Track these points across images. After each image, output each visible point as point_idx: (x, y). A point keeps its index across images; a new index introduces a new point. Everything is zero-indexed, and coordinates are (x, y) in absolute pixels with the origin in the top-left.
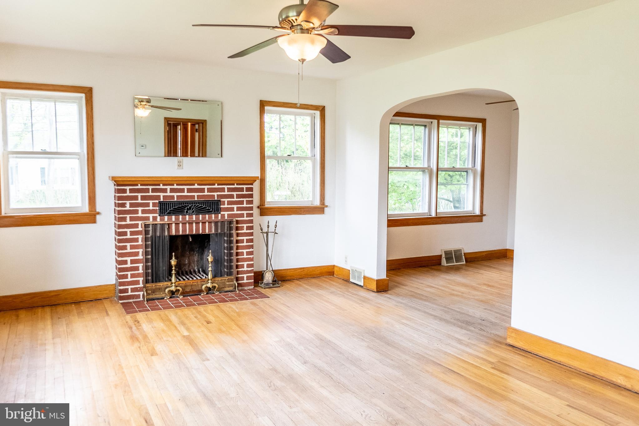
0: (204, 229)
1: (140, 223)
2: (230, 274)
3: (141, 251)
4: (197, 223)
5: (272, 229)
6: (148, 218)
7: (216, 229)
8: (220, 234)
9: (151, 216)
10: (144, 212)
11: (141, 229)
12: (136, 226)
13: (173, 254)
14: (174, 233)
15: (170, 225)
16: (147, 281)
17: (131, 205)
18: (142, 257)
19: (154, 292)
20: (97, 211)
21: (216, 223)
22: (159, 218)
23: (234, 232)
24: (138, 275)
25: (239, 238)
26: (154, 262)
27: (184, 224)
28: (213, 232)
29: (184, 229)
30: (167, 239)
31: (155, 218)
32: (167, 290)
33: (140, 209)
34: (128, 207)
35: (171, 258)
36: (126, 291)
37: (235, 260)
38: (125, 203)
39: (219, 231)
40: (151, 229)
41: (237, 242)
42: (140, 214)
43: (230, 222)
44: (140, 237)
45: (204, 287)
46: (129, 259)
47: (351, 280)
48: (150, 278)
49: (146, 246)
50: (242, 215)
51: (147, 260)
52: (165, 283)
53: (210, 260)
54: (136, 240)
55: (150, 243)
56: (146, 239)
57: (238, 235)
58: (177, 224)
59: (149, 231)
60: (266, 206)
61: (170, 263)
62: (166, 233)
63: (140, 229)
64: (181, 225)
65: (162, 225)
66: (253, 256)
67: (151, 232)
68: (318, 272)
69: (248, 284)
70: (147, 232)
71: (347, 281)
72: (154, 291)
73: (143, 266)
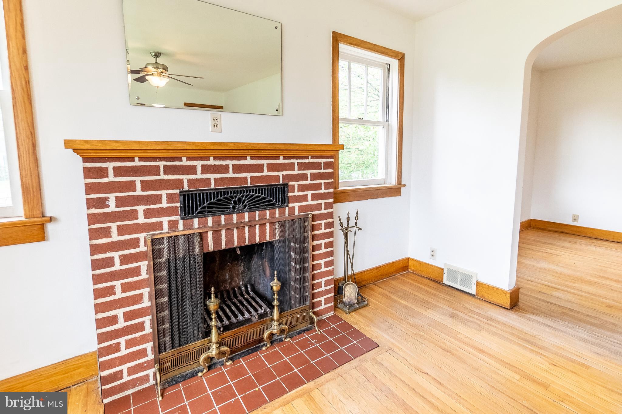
0: (263, 234)
1: (142, 236)
2: (301, 302)
3: (146, 291)
4: (252, 227)
5: (352, 223)
6: (159, 226)
7: (282, 233)
8: (288, 239)
9: (165, 220)
10: (148, 214)
11: (145, 249)
12: (135, 243)
13: (213, 289)
14: (211, 247)
15: (203, 235)
16: (160, 348)
17: (120, 202)
18: (149, 304)
19: (176, 365)
20: (48, 214)
21: (282, 223)
22: (181, 223)
23: (308, 234)
24: (143, 340)
25: (316, 243)
26: (175, 309)
27: (229, 231)
28: (277, 237)
29: (230, 239)
30: (199, 261)
31: (173, 225)
32: (203, 357)
33: (141, 209)
34: (112, 207)
35: (207, 296)
36: (118, 376)
37: (310, 278)
38: (107, 199)
39: (287, 235)
40: (165, 246)
41: (314, 248)
42: (141, 220)
43: (304, 219)
44: (144, 265)
45: (266, 334)
46: (120, 312)
47: (445, 281)
48: (167, 339)
49: (157, 281)
50: (318, 207)
51: (159, 308)
52: (199, 343)
53: (275, 288)
54: (136, 272)
55: (165, 273)
56: (156, 268)
57: (314, 238)
58: (217, 233)
59: (160, 251)
60: (340, 189)
61: (206, 306)
62: (197, 250)
63: (142, 248)
64: (223, 232)
65: (189, 237)
66: (332, 267)
67: (166, 253)
68: (393, 270)
69: (327, 310)
70: (156, 253)
71: (438, 282)
72: (176, 363)
73: (152, 321)
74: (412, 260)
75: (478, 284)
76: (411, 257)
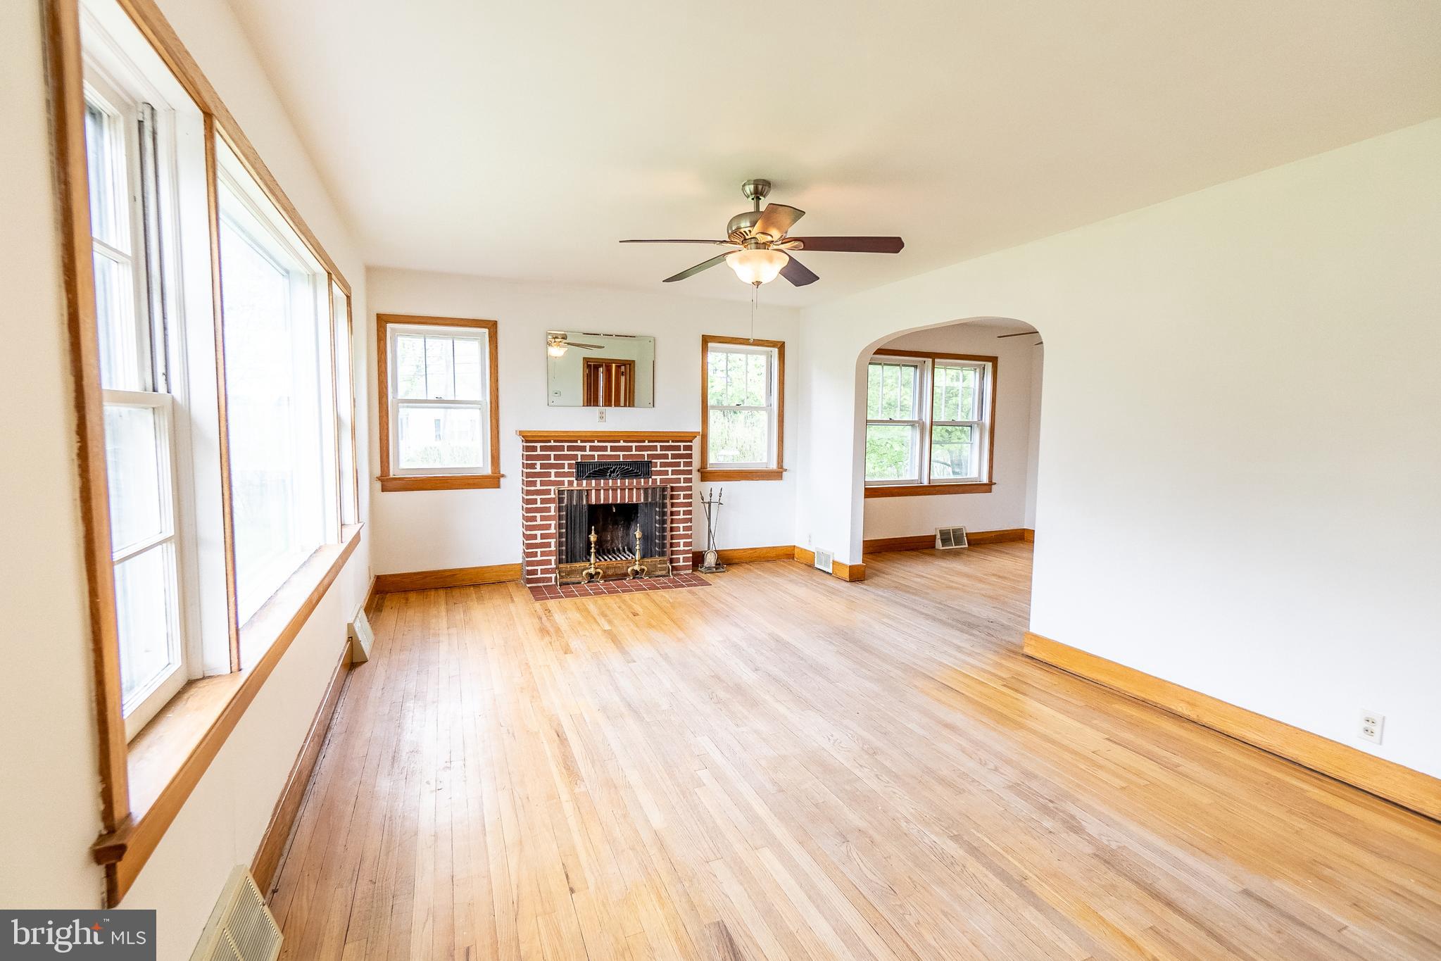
0: (631, 497)
1: (552, 488)
2: (662, 554)
3: (553, 523)
4: (623, 490)
5: (715, 498)
6: (562, 483)
7: (646, 497)
8: (650, 503)
9: (566, 479)
10: (557, 475)
11: (554, 496)
12: (548, 492)
13: (593, 527)
14: (593, 501)
15: (589, 491)
16: (560, 561)
17: (542, 466)
18: (555, 531)
19: (568, 575)
20: (502, 473)
21: (646, 490)
22: (575, 482)
23: (668, 501)
24: (550, 553)
25: (675, 509)
26: (569, 537)
27: (606, 490)
28: (642, 500)
29: (606, 497)
30: (585, 509)
31: (571, 483)
32: (584, 573)
33: (553, 471)
34: (538, 469)
35: (590, 533)
36: (535, 572)
37: (669, 537)
38: (536, 464)
39: (650, 500)
40: (565, 496)
41: (672, 513)
42: (553, 478)
43: (664, 489)
44: (553, 506)
45: (629, 570)
46: (538, 533)
47: (816, 566)
48: (564, 557)
49: (560, 518)
50: (678, 481)
51: (560, 535)
52: (583, 564)
53: (637, 536)
54: (548, 510)
55: (564, 513)
56: (560, 509)
57: (673, 505)
58: (598, 491)
59: (563, 498)
60: (708, 469)
61: (589, 539)
62: (585, 502)
63: (553, 496)
64: (602, 491)
65: (580, 492)
66: (691, 532)
67: (565, 500)
68: (773, 554)
69: (685, 568)
70: (561, 500)
71: (811, 566)
72: (569, 573)
73: (555, 542)
74: (798, 548)
75: (834, 562)
76: (797, 545)
